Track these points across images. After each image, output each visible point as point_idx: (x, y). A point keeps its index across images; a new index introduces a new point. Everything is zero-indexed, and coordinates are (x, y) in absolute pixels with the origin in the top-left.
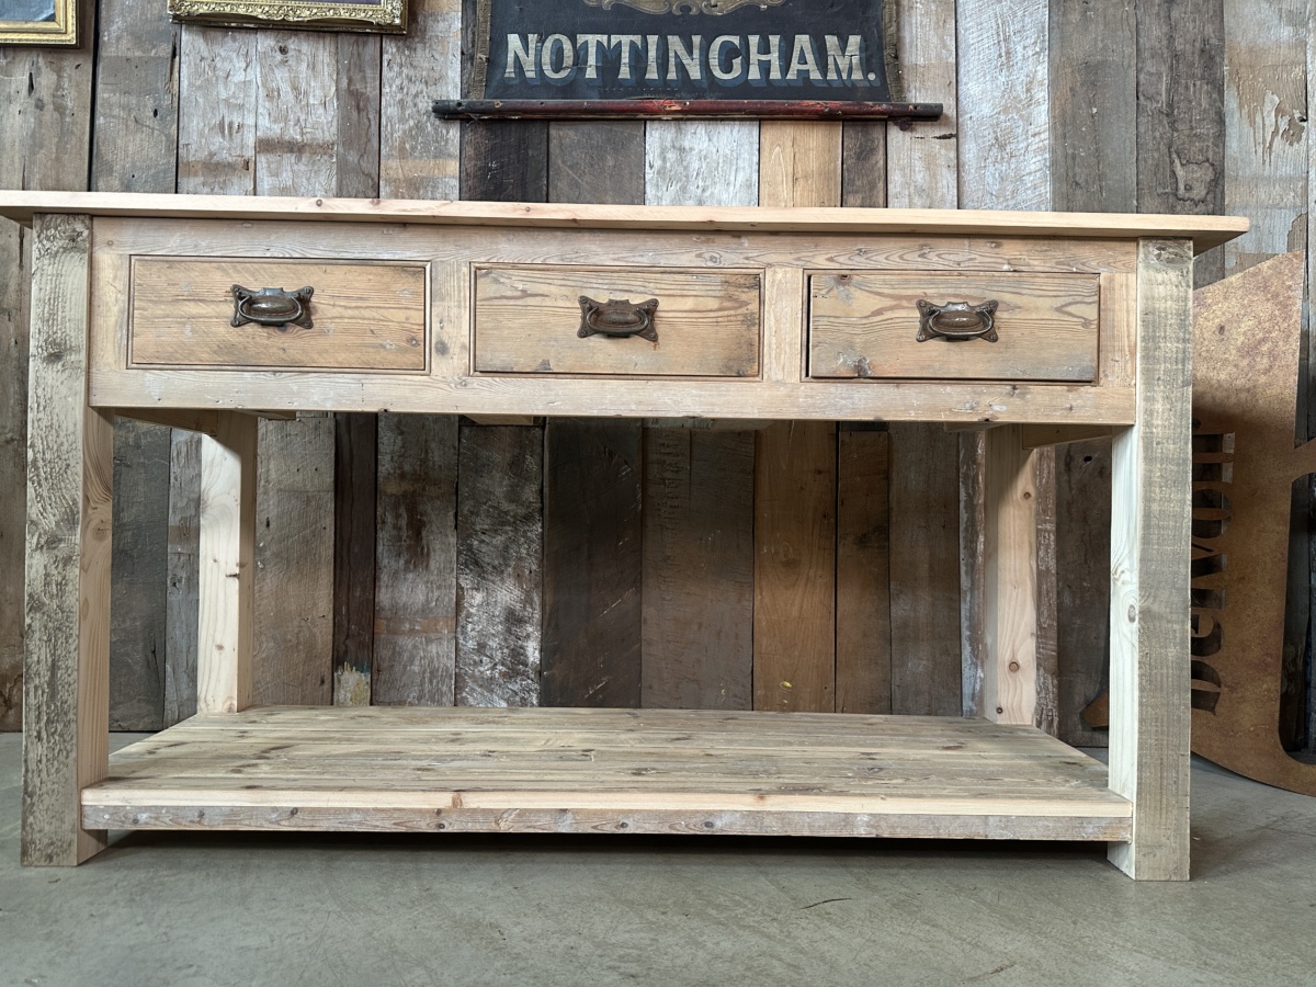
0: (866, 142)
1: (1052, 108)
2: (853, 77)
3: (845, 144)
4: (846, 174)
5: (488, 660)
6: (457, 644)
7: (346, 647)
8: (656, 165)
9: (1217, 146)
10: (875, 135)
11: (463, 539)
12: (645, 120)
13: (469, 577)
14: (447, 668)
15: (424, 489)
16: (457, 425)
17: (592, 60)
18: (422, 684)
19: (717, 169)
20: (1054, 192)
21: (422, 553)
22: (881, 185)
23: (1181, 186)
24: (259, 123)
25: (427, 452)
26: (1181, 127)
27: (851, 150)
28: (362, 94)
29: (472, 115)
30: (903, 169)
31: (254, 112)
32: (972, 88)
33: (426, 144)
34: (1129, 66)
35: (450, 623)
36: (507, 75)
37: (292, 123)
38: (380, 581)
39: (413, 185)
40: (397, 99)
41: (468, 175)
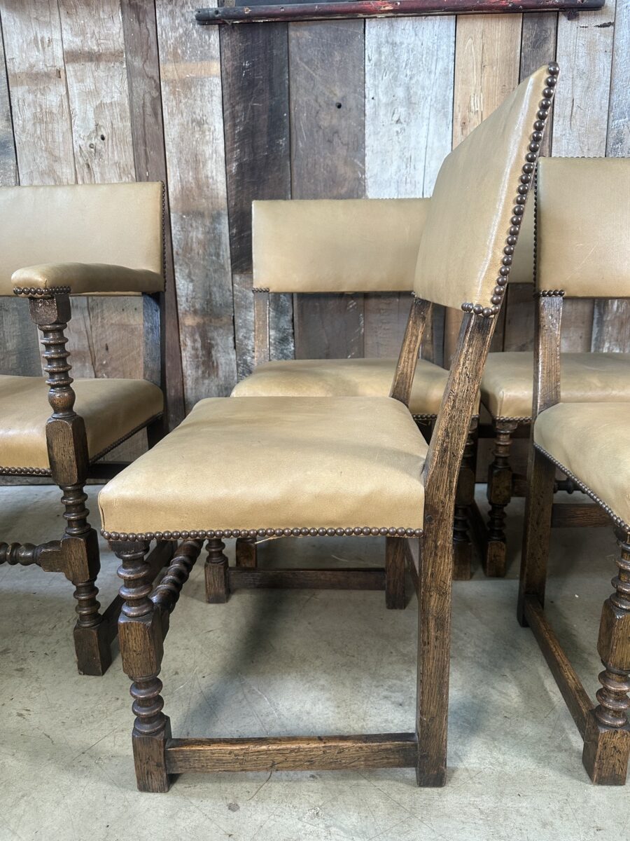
0: (541, 32)
3: (524, 34)
4: (523, 60)
8: (373, 59)
10: (548, 26)
11: (240, 356)
12: (365, 19)
15: (211, 322)
16: (230, 274)
19: (421, 60)
21: (213, 366)
24: (64, 37)
25: (210, 294)
27: (528, 39)
28: (140, 7)
29: (227, 21)
30: (568, 55)
31: (59, 27)
33: (194, 49)
37: (89, 35)
38: (186, 385)
39: (186, 85)
40: (168, 10)
41: (227, 73)
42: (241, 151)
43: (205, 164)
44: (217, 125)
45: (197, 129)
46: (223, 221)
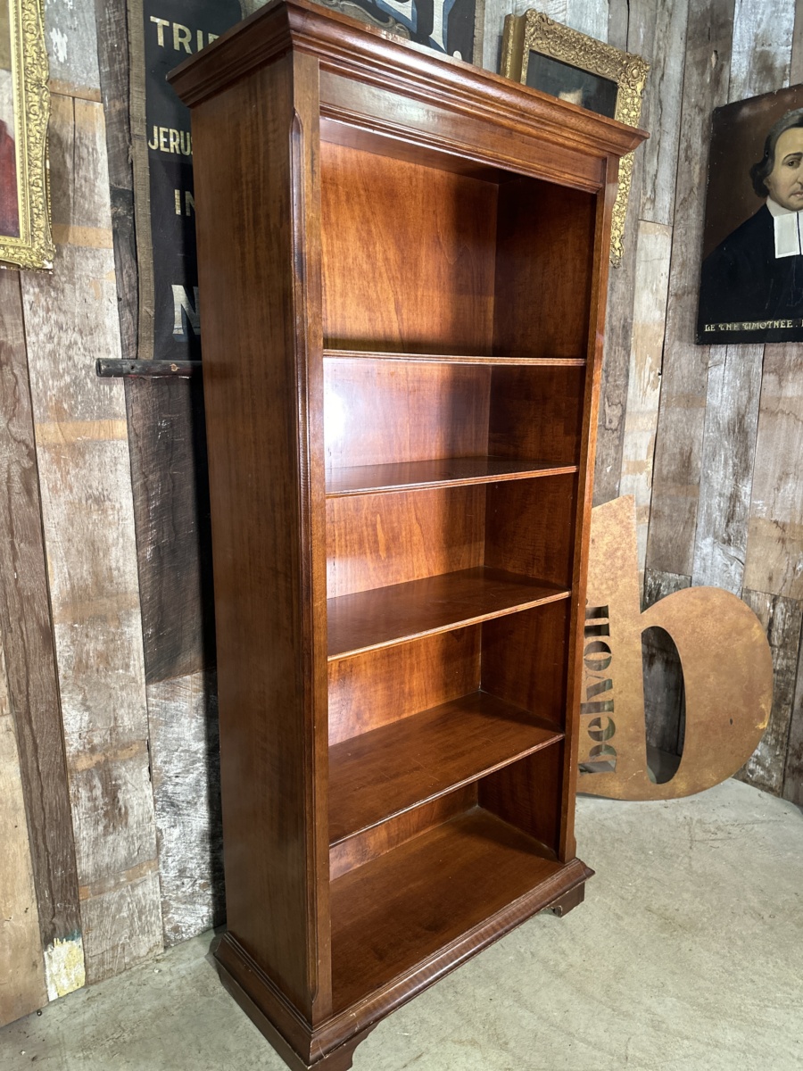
5: (189, 880)
6: (160, 878)
7: (54, 924)
9: (625, 392)
11: (159, 788)
13: (167, 818)
14: (154, 901)
15: (115, 754)
16: (144, 686)
18: (132, 925)
21: (120, 814)
23: (608, 420)
25: (115, 719)
26: (610, 379)
33: (87, 403)
35: (153, 864)
36: (175, 332)
38: (79, 852)
39: (78, 451)
40: (47, 350)
41: (137, 435)
42: (158, 533)
43: (107, 552)
44: (124, 501)
45: (95, 507)
46: (134, 621)
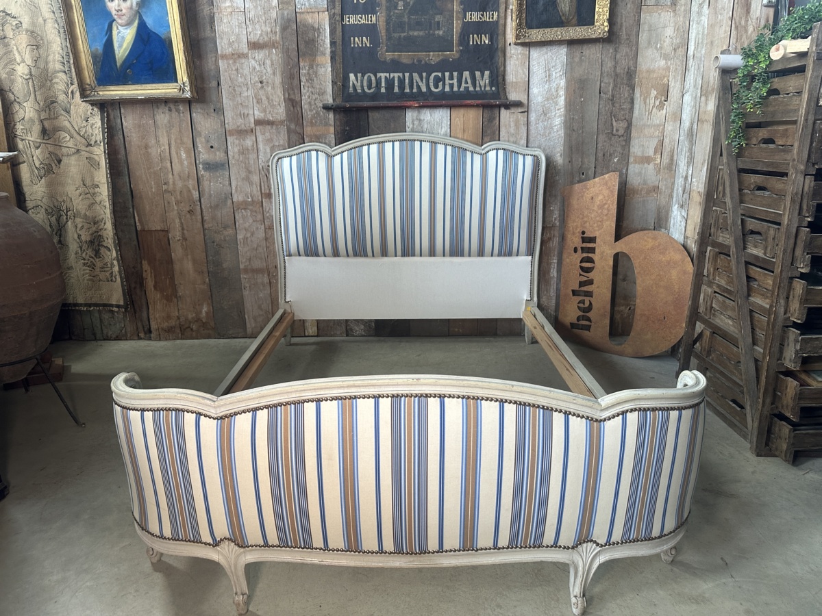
0: (492, 115)
1: (566, 98)
2: (486, 89)
3: (484, 116)
4: (484, 128)
8: (410, 127)
9: (629, 112)
10: (496, 113)
12: (405, 109)
17: (383, 84)
19: (434, 127)
20: (565, 134)
22: (497, 132)
23: (615, 130)
24: (256, 112)
26: (617, 105)
27: (486, 118)
28: (294, 100)
29: (338, 109)
30: (506, 126)
31: (252, 108)
32: (535, 90)
33: (321, 120)
34: (597, 80)
36: (350, 91)
37: (268, 113)
39: (317, 137)
40: (308, 101)
41: (338, 132)
